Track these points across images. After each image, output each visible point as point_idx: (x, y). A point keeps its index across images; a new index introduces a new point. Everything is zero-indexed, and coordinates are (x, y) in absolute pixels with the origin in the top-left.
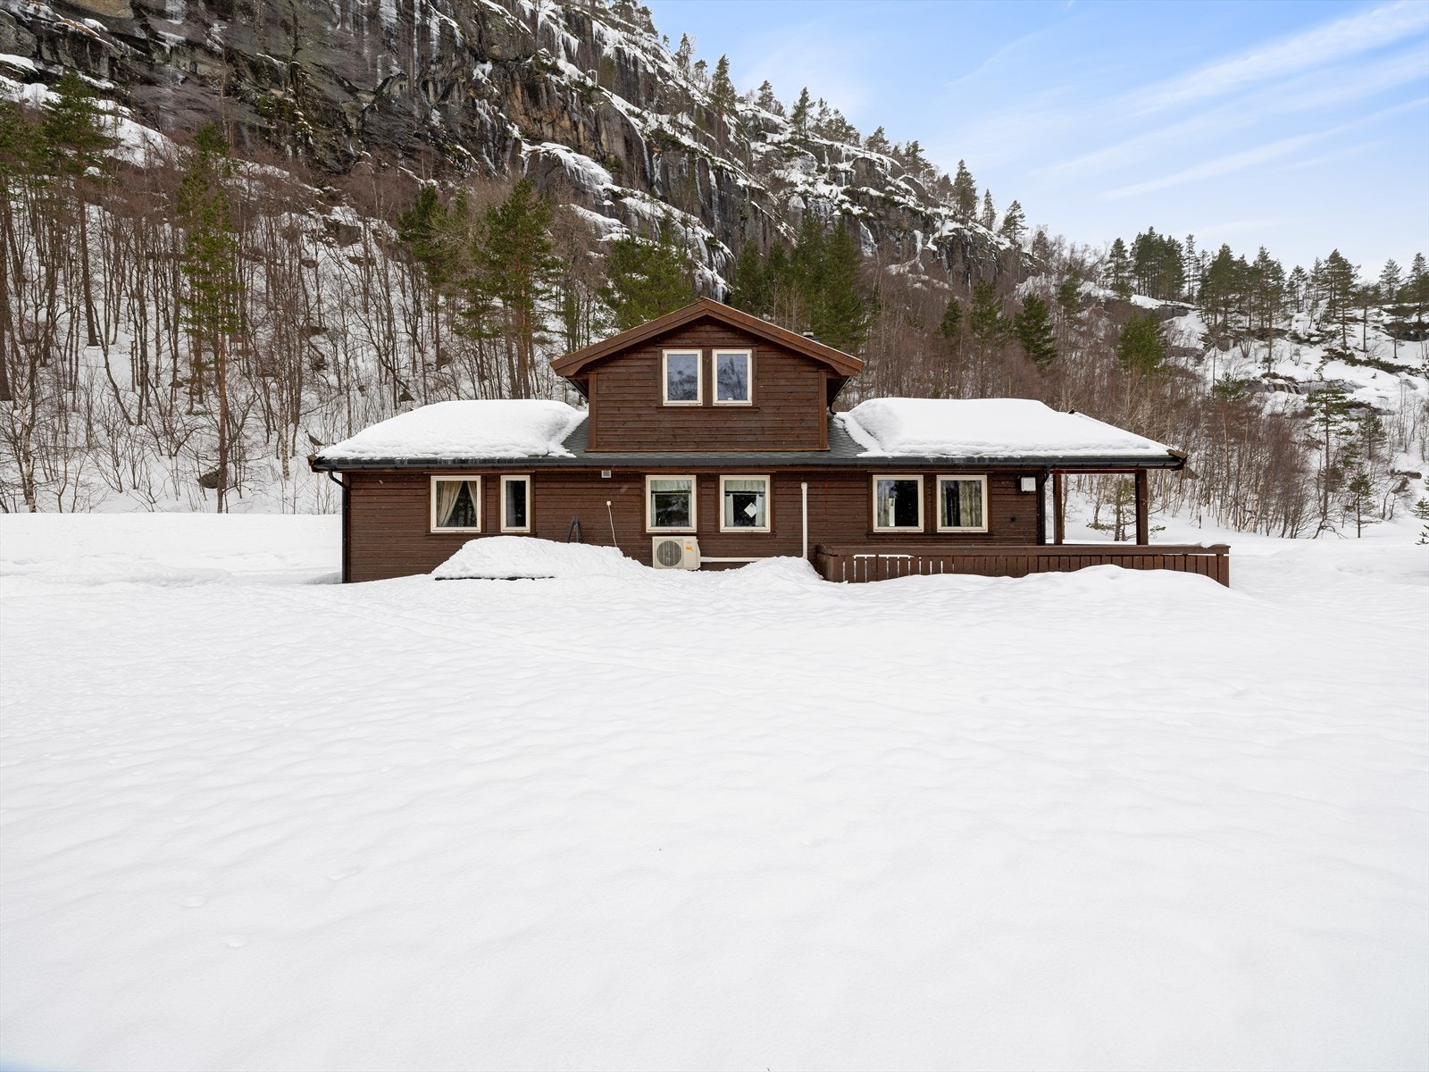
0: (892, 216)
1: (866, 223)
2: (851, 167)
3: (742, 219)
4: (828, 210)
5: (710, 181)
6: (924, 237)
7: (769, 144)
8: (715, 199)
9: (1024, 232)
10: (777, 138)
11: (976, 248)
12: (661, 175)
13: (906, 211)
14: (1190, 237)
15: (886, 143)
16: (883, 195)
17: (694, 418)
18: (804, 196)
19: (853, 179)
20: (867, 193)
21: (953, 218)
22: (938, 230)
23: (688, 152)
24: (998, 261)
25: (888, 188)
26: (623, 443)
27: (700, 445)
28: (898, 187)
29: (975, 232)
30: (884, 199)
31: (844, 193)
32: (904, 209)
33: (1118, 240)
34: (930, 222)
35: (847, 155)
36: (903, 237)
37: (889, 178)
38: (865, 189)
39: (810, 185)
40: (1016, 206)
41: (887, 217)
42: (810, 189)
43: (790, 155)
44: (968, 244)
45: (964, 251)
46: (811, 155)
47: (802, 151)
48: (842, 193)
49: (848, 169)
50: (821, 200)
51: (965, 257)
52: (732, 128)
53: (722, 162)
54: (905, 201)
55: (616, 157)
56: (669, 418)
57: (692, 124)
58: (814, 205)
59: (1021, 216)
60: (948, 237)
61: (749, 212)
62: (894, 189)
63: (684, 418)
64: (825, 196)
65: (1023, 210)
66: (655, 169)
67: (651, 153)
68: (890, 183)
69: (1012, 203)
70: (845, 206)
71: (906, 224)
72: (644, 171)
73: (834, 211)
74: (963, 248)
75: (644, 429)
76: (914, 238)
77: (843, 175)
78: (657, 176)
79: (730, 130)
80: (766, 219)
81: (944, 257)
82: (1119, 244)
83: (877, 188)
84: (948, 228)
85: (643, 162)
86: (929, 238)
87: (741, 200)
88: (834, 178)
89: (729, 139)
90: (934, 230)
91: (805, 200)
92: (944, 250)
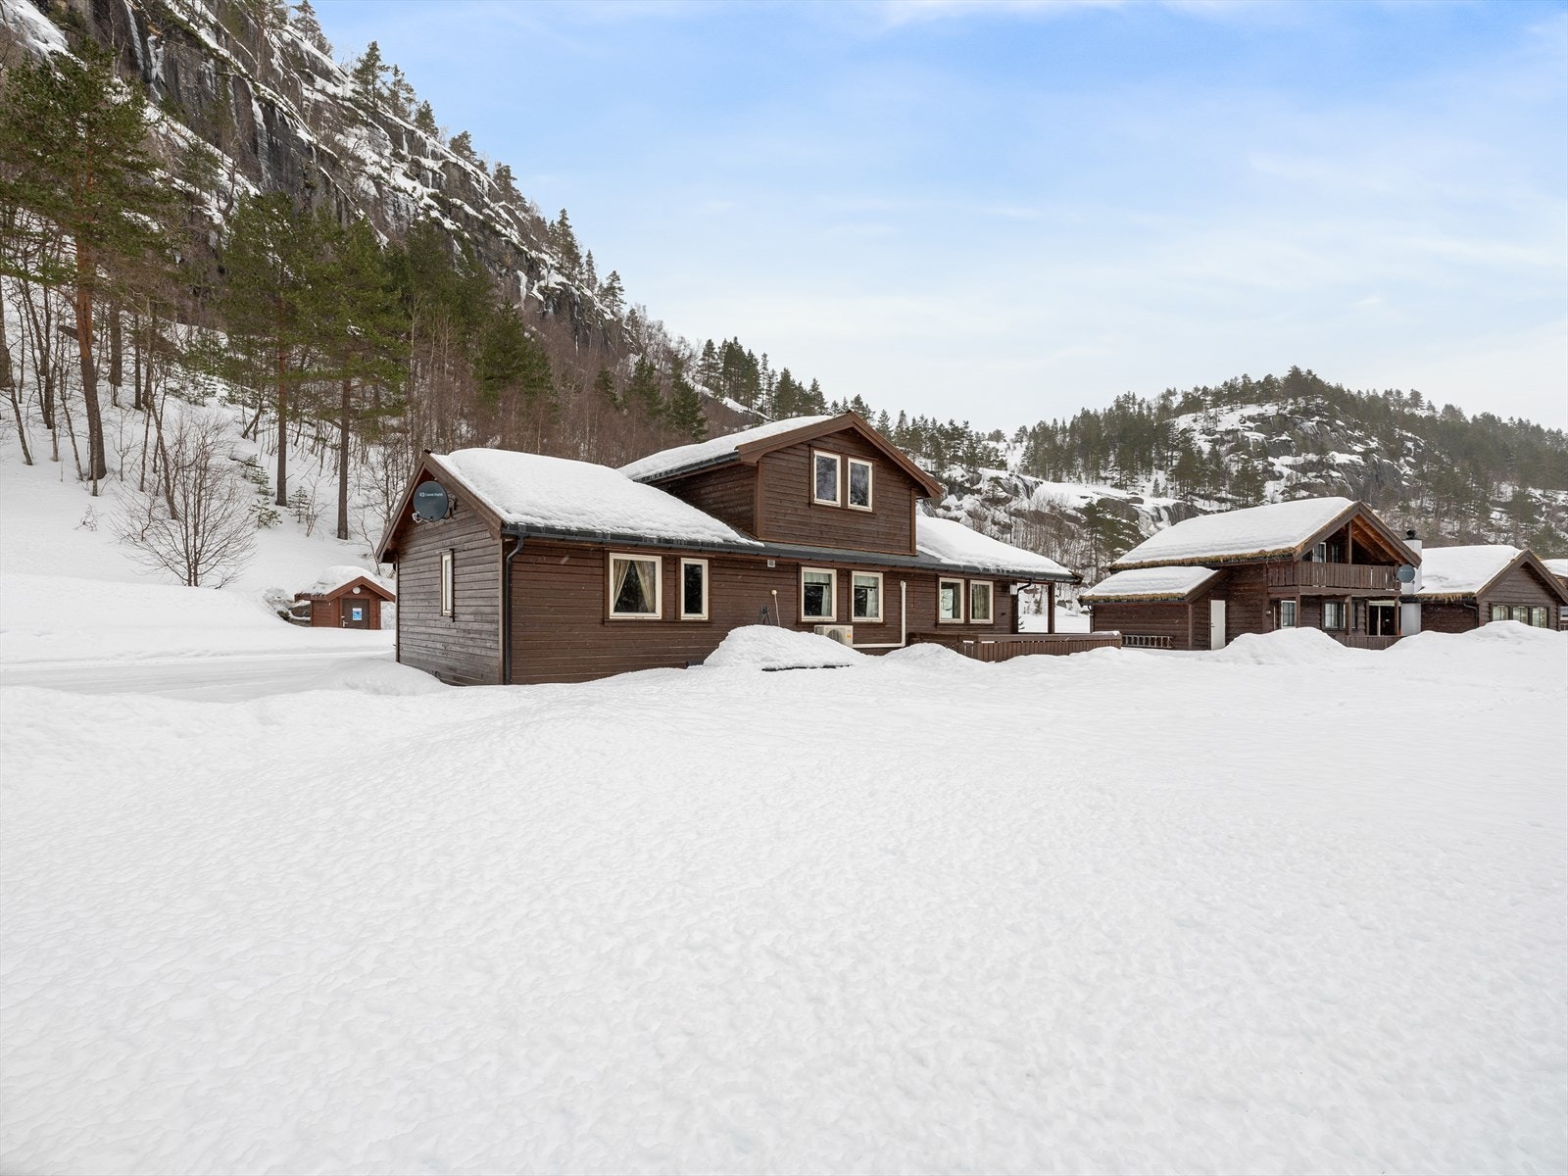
0: (493, 245)
1: (460, 242)
2: (440, 168)
3: (308, 186)
4: (412, 212)
5: (253, 114)
6: (529, 281)
7: (318, 91)
8: (263, 144)
9: (622, 305)
10: (331, 89)
11: (584, 310)
12: (164, 71)
13: (510, 246)
14: (765, 356)
15: (473, 153)
16: (481, 217)
17: (835, 518)
18: (377, 180)
19: (443, 184)
20: (460, 208)
21: (559, 270)
22: (543, 278)
23: (215, 58)
24: (604, 330)
25: (486, 211)
26: (785, 535)
27: (839, 542)
28: (498, 214)
29: (582, 293)
30: (483, 222)
31: (432, 196)
32: (507, 242)
33: (710, 341)
34: (535, 267)
35: (433, 152)
36: (506, 274)
37: (486, 199)
38: (459, 202)
39: (385, 169)
40: (615, 277)
41: (486, 245)
42: (385, 175)
43: (354, 120)
44: (576, 303)
45: (572, 309)
46: (383, 131)
47: (370, 120)
48: (428, 196)
49: (436, 169)
50: (401, 195)
51: (572, 316)
52: (276, 50)
53: (271, 95)
54: (507, 233)
55: (70, 8)
56: (818, 514)
57: (212, 18)
58: (392, 198)
59: (620, 289)
60: (554, 289)
61: (316, 180)
62: (494, 215)
63: (828, 517)
64: (407, 192)
65: (623, 283)
66: (154, 60)
67: (144, 34)
68: (488, 206)
69: (612, 272)
70: (434, 214)
71: (509, 261)
72: (131, 52)
73: (419, 215)
74: (570, 307)
75: (800, 523)
76: (518, 279)
77: (430, 175)
78: (157, 70)
79: (273, 53)
80: (342, 197)
81: (551, 310)
82: (710, 344)
83: (472, 205)
84: (554, 279)
85: (131, 39)
86: (534, 284)
87: (304, 159)
88: (417, 172)
89: (272, 64)
90: (540, 278)
91: (378, 186)
92: (551, 303)
